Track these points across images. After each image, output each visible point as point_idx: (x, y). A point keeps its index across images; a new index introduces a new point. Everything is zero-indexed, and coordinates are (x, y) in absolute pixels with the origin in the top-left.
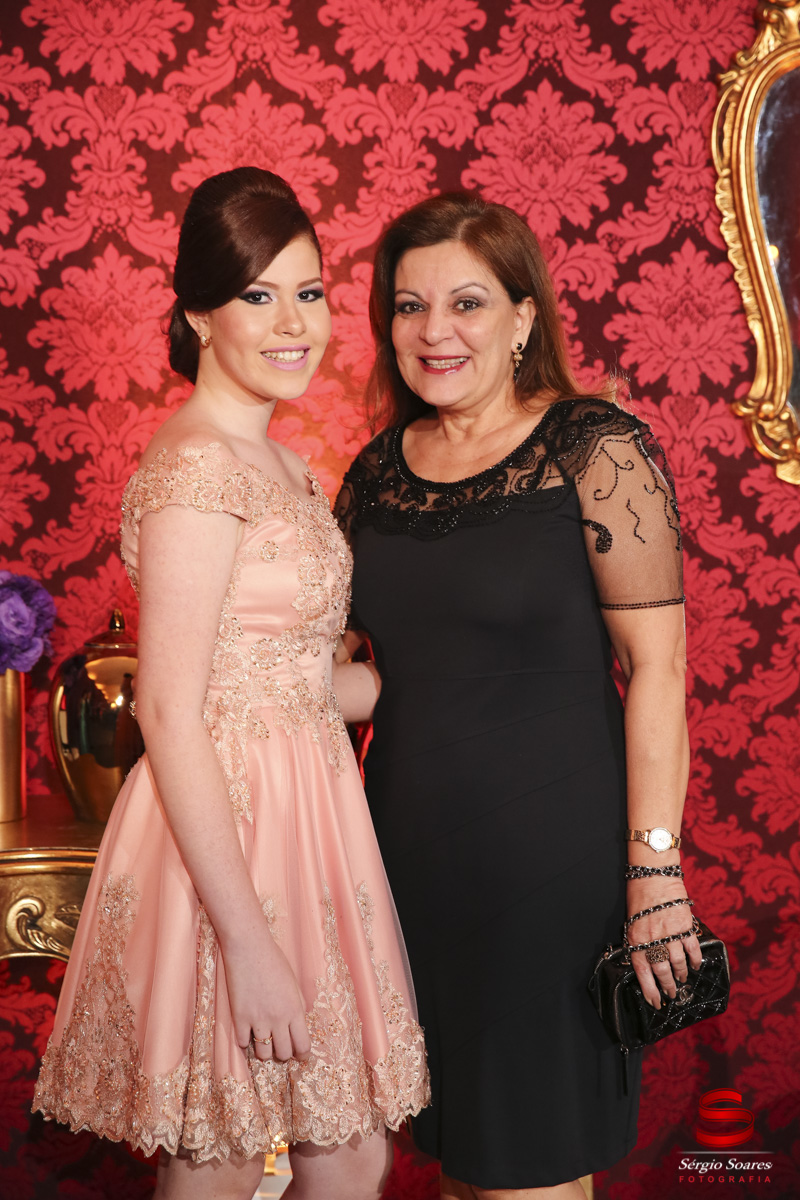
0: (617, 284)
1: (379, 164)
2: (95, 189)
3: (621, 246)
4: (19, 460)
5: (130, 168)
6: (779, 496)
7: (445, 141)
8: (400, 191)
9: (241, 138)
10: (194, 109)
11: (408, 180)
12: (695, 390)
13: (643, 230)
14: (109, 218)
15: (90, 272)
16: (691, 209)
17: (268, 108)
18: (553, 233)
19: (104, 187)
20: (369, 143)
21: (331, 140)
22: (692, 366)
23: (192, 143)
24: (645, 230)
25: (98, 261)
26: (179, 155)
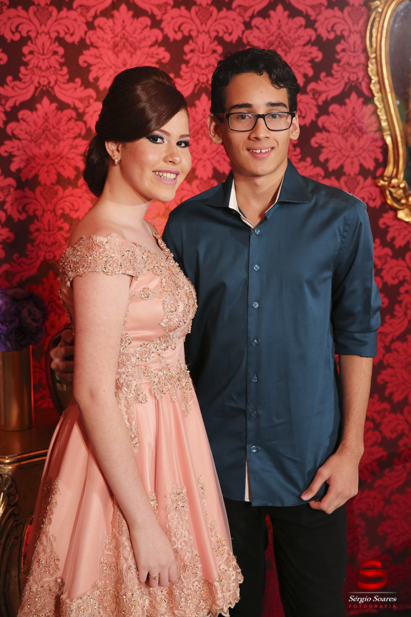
0: (318, 116)
1: (192, 51)
2: (36, 65)
3: (319, 96)
5: (55, 53)
6: (398, 227)
7: (227, 38)
8: (203, 66)
9: (117, 36)
10: (90, 20)
11: (208, 60)
12: (357, 172)
13: (330, 87)
14: (44, 82)
15: (34, 113)
16: (355, 75)
17: (131, 19)
19: (41, 64)
20: (187, 39)
21: (166, 37)
22: (355, 160)
23: (90, 39)
24: (332, 87)
25: (39, 106)
26: (83, 45)
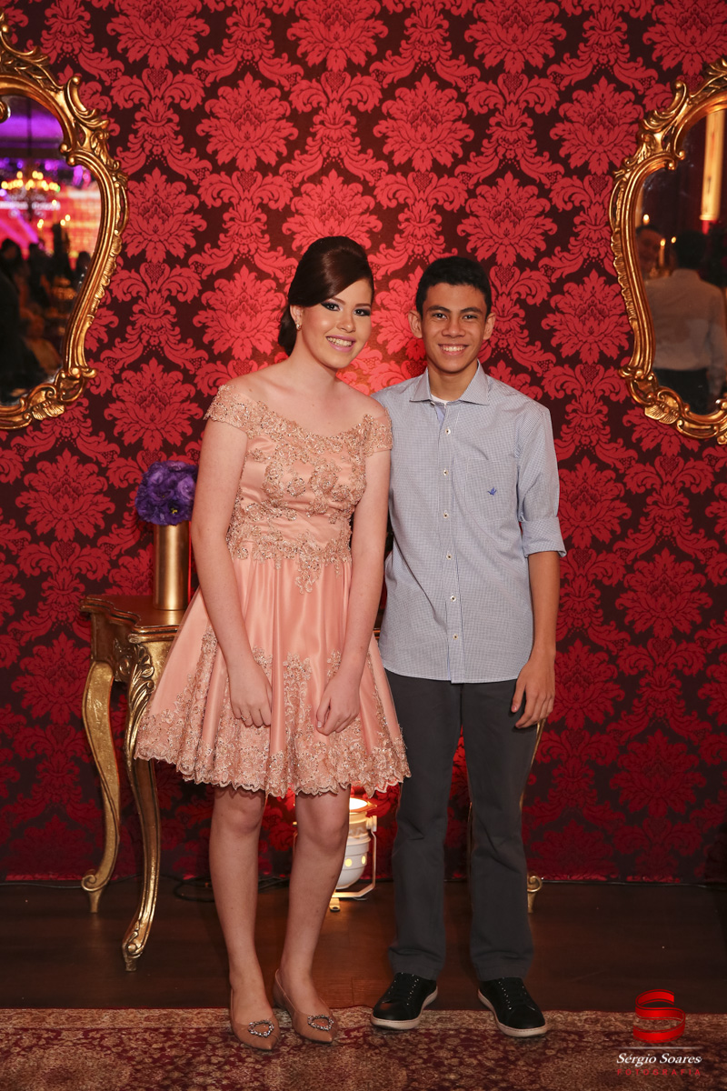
0: (550, 295)
1: (407, 220)
2: (236, 232)
3: (553, 272)
4: (186, 394)
5: (258, 220)
6: (647, 427)
7: (448, 207)
8: (419, 236)
9: (325, 203)
10: (297, 186)
11: (425, 230)
12: (596, 361)
13: (565, 264)
14: (244, 250)
15: (232, 282)
16: (596, 251)
17: (342, 185)
18: (511, 264)
19: (241, 231)
20: (402, 207)
21: (378, 205)
22: (594, 346)
23: (295, 206)
24: (568, 263)
25: (237, 275)
26: (287, 212)
